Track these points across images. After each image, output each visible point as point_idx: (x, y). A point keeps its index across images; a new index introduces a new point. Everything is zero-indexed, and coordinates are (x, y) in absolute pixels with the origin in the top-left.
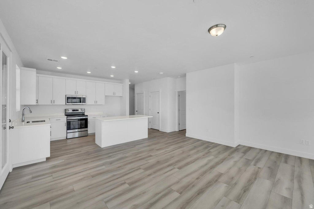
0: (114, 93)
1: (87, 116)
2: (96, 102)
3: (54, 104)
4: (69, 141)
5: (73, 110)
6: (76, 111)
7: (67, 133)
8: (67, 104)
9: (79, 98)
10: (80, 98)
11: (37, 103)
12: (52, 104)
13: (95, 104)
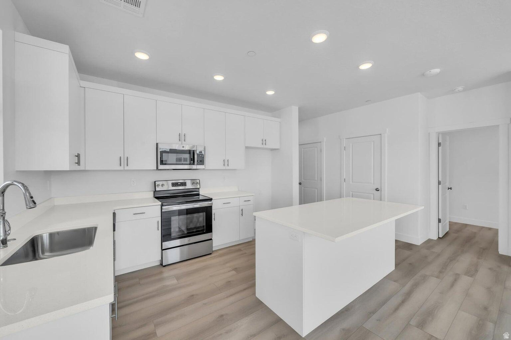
0: (264, 142)
1: (211, 200)
2: (226, 162)
3: (126, 168)
4: (167, 273)
5: (174, 185)
6: (180, 185)
7: (162, 250)
8: (161, 167)
9: (189, 152)
10: (192, 153)
11: (78, 163)
12: (122, 168)
13: (224, 168)
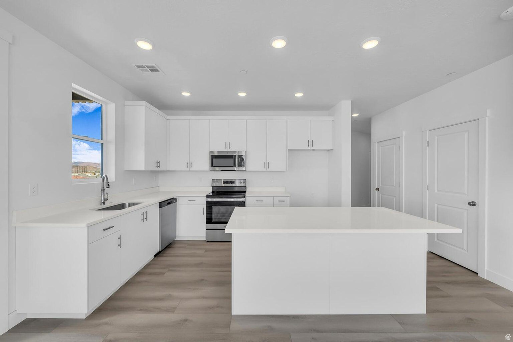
0: (310, 143)
2: (267, 165)
3: (191, 169)
5: (226, 182)
6: (230, 183)
10: (233, 157)
11: (159, 166)
12: (188, 169)
13: (265, 170)
